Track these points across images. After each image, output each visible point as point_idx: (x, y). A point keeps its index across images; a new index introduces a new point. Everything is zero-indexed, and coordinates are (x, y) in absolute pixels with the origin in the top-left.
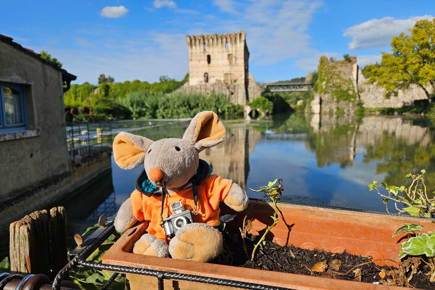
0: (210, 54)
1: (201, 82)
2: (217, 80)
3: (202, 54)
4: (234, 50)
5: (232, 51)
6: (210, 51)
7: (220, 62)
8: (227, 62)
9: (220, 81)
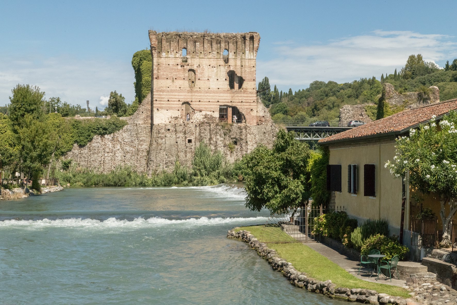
0: (195, 68)
1: (176, 118)
2: (206, 116)
3: (179, 67)
4: (239, 63)
5: (236, 65)
6: (194, 62)
7: (213, 85)
8: (226, 85)
9: (212, 117)
